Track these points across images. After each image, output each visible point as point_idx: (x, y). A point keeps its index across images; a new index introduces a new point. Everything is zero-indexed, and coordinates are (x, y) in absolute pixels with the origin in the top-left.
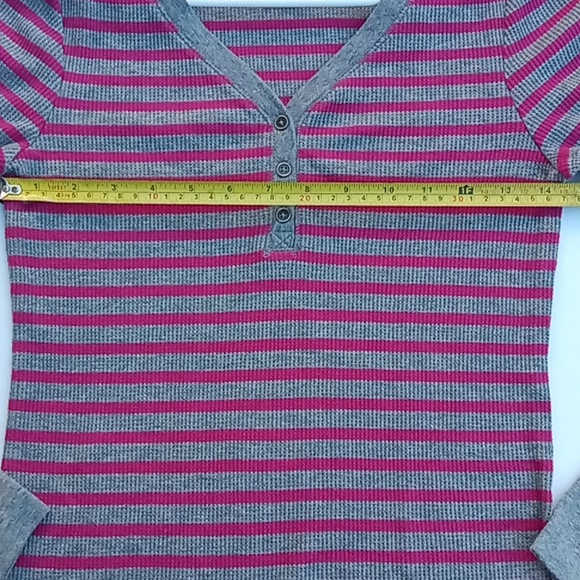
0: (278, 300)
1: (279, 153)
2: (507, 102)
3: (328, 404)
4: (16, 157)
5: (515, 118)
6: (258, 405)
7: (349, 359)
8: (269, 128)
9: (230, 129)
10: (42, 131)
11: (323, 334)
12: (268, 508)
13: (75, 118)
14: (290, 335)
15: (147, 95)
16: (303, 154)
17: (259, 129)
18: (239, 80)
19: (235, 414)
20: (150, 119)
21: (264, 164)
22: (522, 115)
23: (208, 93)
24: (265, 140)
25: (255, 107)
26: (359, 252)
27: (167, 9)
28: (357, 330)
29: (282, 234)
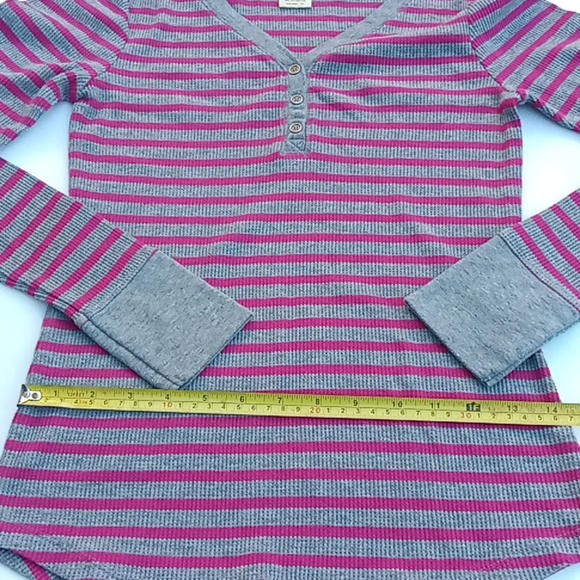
0: (291, 186)
1: (293, 89)
2: (472, 58)
3: (333, 258)
4: (87, 85)
5: (480, 68)
6: (273, 259)
7: (351, 228)
8: (285, 74)
9: (255, 75)
10: (108, 70)
11: (329, 210)
12: (283, 332)
13: (134, 67)
14: (302, 211)
15: (190, 54)
16: (313, 90)
17: (277, 74)
18: (263, 44)
19: (253, 266)
20: (193, 69)
21: (281, 96)
22: (485, 66)
23: (239, 52)
24: (282, 81)
25: (274, 60)
26: (359, 155)
27: (210, 4)
28: (358, 208)
29: (295, 141)
